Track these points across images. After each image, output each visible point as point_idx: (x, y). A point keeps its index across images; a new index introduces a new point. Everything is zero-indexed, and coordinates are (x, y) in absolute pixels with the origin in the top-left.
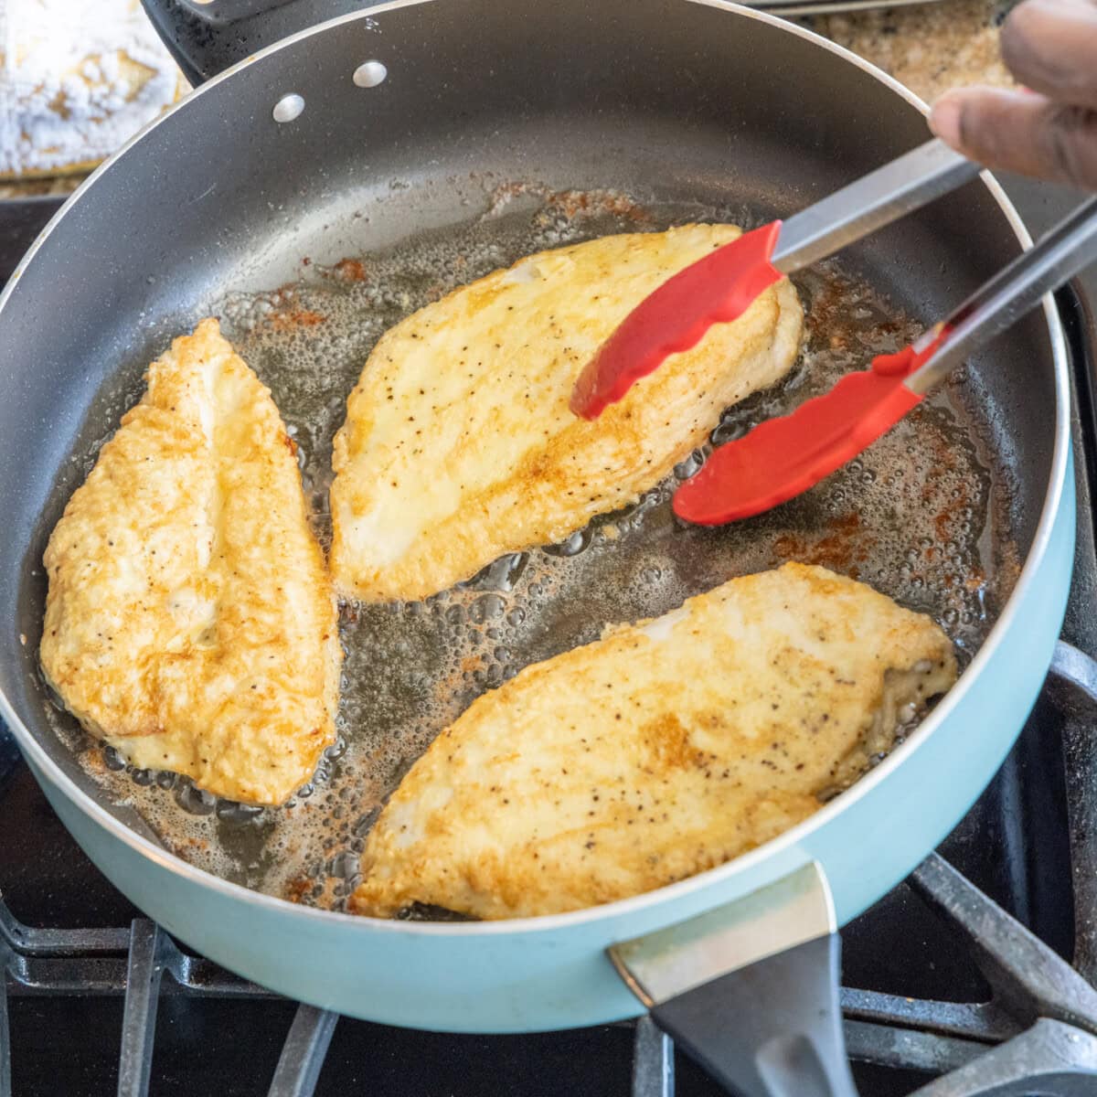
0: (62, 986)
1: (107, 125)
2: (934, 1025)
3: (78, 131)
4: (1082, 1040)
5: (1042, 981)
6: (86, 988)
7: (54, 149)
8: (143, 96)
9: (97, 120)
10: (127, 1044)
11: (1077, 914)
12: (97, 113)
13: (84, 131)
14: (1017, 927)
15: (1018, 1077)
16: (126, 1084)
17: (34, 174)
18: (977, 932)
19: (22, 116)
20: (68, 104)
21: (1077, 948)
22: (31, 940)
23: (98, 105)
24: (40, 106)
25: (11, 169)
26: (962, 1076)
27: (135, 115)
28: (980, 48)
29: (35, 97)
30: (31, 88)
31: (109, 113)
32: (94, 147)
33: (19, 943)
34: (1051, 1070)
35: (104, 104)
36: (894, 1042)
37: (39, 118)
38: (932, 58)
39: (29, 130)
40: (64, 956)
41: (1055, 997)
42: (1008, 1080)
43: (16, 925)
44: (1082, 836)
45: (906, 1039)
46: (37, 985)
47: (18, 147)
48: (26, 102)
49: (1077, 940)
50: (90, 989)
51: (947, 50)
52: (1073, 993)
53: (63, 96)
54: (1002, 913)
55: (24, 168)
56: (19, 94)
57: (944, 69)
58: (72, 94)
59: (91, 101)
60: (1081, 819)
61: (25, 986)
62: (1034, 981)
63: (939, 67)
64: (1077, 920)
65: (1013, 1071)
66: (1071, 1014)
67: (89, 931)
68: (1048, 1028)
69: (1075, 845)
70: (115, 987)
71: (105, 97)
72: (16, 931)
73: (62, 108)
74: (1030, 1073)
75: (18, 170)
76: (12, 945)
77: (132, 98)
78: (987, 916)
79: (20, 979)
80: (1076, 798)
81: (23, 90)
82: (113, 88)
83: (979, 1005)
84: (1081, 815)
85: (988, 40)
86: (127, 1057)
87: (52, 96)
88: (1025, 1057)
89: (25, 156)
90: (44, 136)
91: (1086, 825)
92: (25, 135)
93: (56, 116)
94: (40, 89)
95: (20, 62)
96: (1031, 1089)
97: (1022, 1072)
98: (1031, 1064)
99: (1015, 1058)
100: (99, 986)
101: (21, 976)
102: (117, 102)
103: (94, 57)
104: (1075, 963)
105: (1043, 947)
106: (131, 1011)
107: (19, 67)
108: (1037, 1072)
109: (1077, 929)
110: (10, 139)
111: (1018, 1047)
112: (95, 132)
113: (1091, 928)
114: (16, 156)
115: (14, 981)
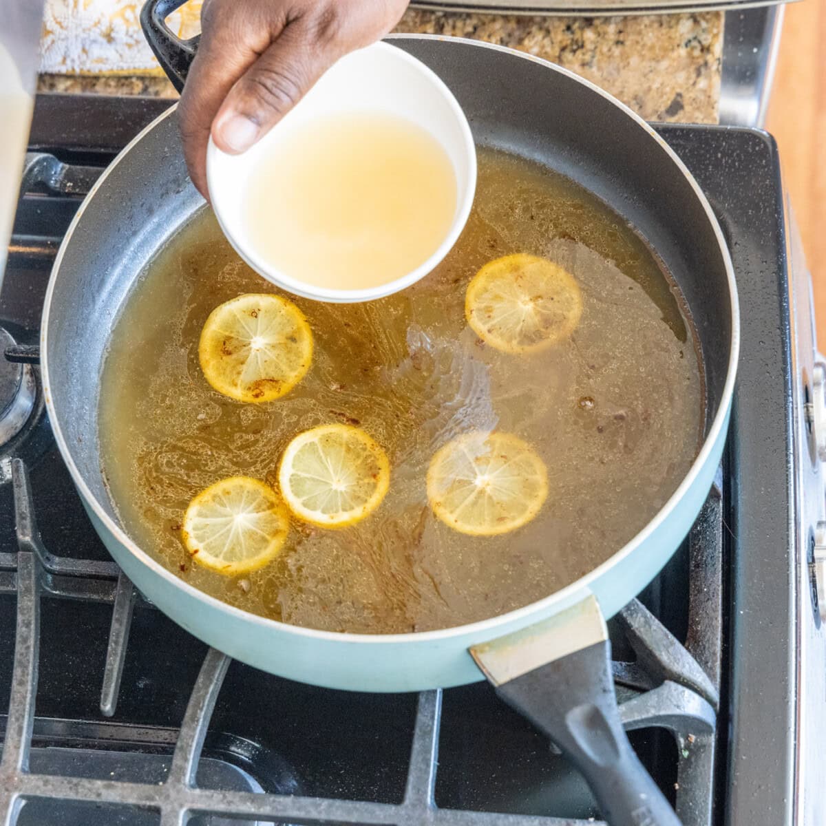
0: (73, 595)
1: (135, 49)
3: (117, 51)
4: (690, 695)
5: (669, 658)
7: (100, 60)
9: (130, 46)
11: (691, 613)
12: (130, 41)
13: (121, 52)
14: (656, 623)
17: (87, 74)
18: (633, 624)
19: (84, 40)
20: (113, 35)
21: (689, 634)
22: (56, 564)
23: (131, 37)
24: (95, 34)
25: (73, 69)
28: (674, 60)
29: (93, 29)
30: (92, 23)
31: (138, 42)
32: (126, 62)
33: (48, 566)
34: (670, 712)
35: (136, 36)
37: (94, 41)
38: (644, 63)
39: (87, 47)
40: (74, 576)
41: (676, 668)
42: (644, 716)
43: (47, 554)
44: (697, 566)
46: (57, 592)
47: (79, 57)
48: (87, 32)
51: (654, 59)
52: (687, 666)
53: (111, 29)
54: (648, 613)
55: (82, 70)
56: (83, 26)
57: (651, 71)
58: (116, 29)
59: (127, 33)
60: (697, 555)
61: (50, 592)
62: (664, 657)
63: (648, 69)
64: (690, 617)
65: (648, 712)
66: (684, 679)
67: (91, 561)
68: (671, 687)
69: (693, 571)
70: (107, 598)
71: (136, 32)
72: (47, 558)
73: (109, 37)
74: (657, 714)
75: (78, 71)
76: (44, 567)
78: (640, 615)
79: (48, 589)
80: (696, 542)
81: (87, 24)
83: (627, 663)
84: (698, 553)
85: (679, 56)
87: (104, 29)
88: (655, 704)
89: (83, 63)
90: (97, 51)
91: (701, 560)
92: (85, 51)
93: (104, 41)
94: (97, 24)
95: (86, 6)
96: (656, 722)
97: (652, 712)
98: (658, 708)
99: (648, 704)
100: (95, 597)
101: (47, 585)
103: (132, 7)
104: (687, 644)
105: (671, 636)
107: (85, 9)
108: (662, 713)
109: (690, 622)
110: (75, 52)
111: (652, 697)
112: (127, 53)
113: (698, 623)
114: (77, 62)
115: (44, 589)
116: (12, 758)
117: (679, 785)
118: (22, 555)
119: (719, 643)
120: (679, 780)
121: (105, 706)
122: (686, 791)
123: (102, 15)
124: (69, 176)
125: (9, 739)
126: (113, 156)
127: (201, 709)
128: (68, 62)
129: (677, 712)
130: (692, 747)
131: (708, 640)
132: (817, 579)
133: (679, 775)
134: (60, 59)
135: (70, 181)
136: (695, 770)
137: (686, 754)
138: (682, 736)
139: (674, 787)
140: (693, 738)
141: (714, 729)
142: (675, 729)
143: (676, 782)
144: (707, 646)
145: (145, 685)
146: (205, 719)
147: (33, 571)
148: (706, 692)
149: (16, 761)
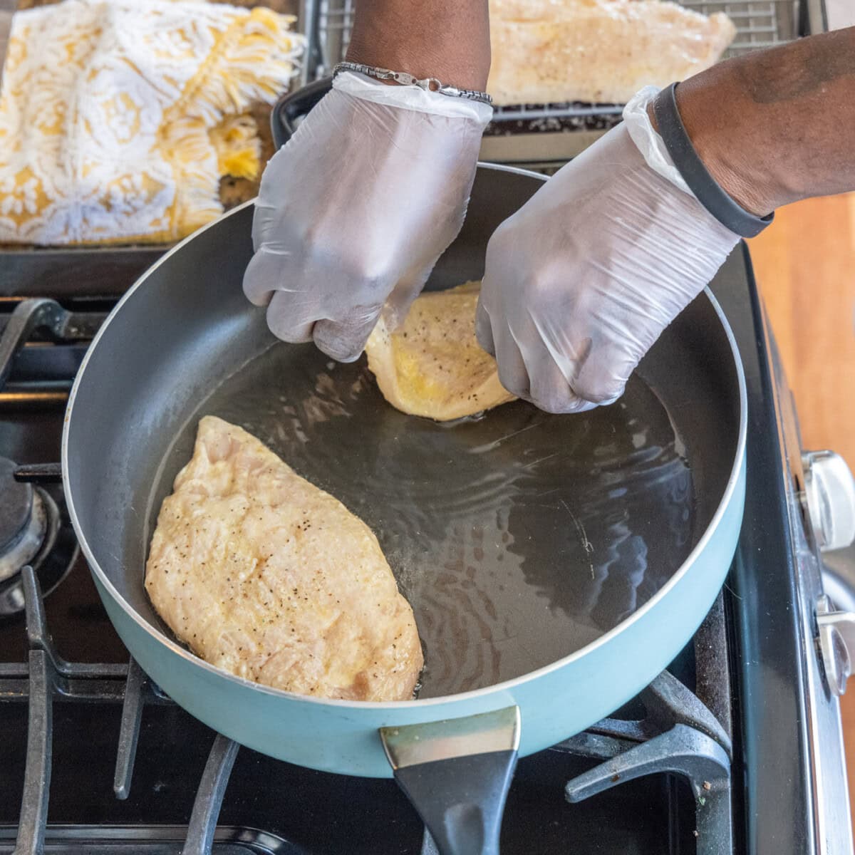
1: (134, 218)
2: (611, 732)
3: (116, 219)
5: (678, 702)
6: (100, 697)
7: (100, 229)
8: (156, 200)
9: (127, 214)
10: (124, 724)
11: (698, 670)
12: (128, 209)
13: (120, 220)
15: (664, 757)
16: (123, 748)
19: (84, 207)
20: (112, 202)
22: (68, 668)
23: (129, 203)
24: (94, 201)
25: (75, 239)
26: (630, 755)
27: (150, 212)
29: (92, 196)
30: (91, 190)
31: (135, 210)
32: (125, 229)
33: (61, 670)
34: (683, 753)
35: (134, 203)
36: (587, 741)
37: (94, 209)
39: (88, 216)
40: (86, 678)
41: (686, 712)
42: (657, 758)
45: (594, 739)
46: (70, 695)
47: (81, 227)
48: (87, 199)
49: (698, 686)
50: (102, 699)
52: (697, 710)
53: (109, 196)
55: (83, 239)
56: (83, 193)
58: (114, 196)
59: (125, 200)
61: (64, 695)
62: (674, 702)
64: (697, 674)
65: (661, 753)
66: (695, 722)
67: (103, 664)
68: (681, 729)
70: (118, 697)
71: (133, 198)
73: (108, 205)
74: (670, 755)
75: (80, 240)
76: (56, 669)
77: (148, 201)
79: (61, 691)
81: (85, 191)
82: (138, 193)
83: (638, 722)
86: (124, 732)
87: (102, 195)
88: (668, 746)
89: (84, 232)
90: (96, 220)
92: (85, 220)
93: (102, 208)
94: (96, 191)
95: (84, 174)
97: (665, 754)
98: (671, 749)
99: (661, 746)
100: (107, 696)
102: (139, 203)
103: (129, 176)
105: (679, 683)
106: (127, 706)
107: (84, 177)
108: (675, 754)
109: (698, 678)
110: (76, 222)
111: (664, 740)
112: (125, 220)
113: (705, 679)
114: (79, 231)
115: (56, 691)
116: (26, 843)
117: (698, 833)
118: (33, 653)
119: (728, 695)
120: (698, 827)
121: (119, 787)
122: (705, 837)
123: (101, 183)
124: (72, 323)
125: (23, 825)
126: (114, 303)
127: (214, 783)
128: (71, 233)
129: (690, 753)
130: (709, 795)
131: (717, 694)
132: (823, 651)
133: (698, 822)
134: (62, 229)
135: (74, 326)
136: (713, 816)
137: (703, 801)
138: (698, 783)
139: (694, 835)
140: (709, 786)
141: (729, 774)
142: (690, 775)
143: (695, 829)
144: (716, 698)
145: (161, 788)
146: (219, 792)
147: (44, 667)
148: (718, 736)
149: (31, 845)
